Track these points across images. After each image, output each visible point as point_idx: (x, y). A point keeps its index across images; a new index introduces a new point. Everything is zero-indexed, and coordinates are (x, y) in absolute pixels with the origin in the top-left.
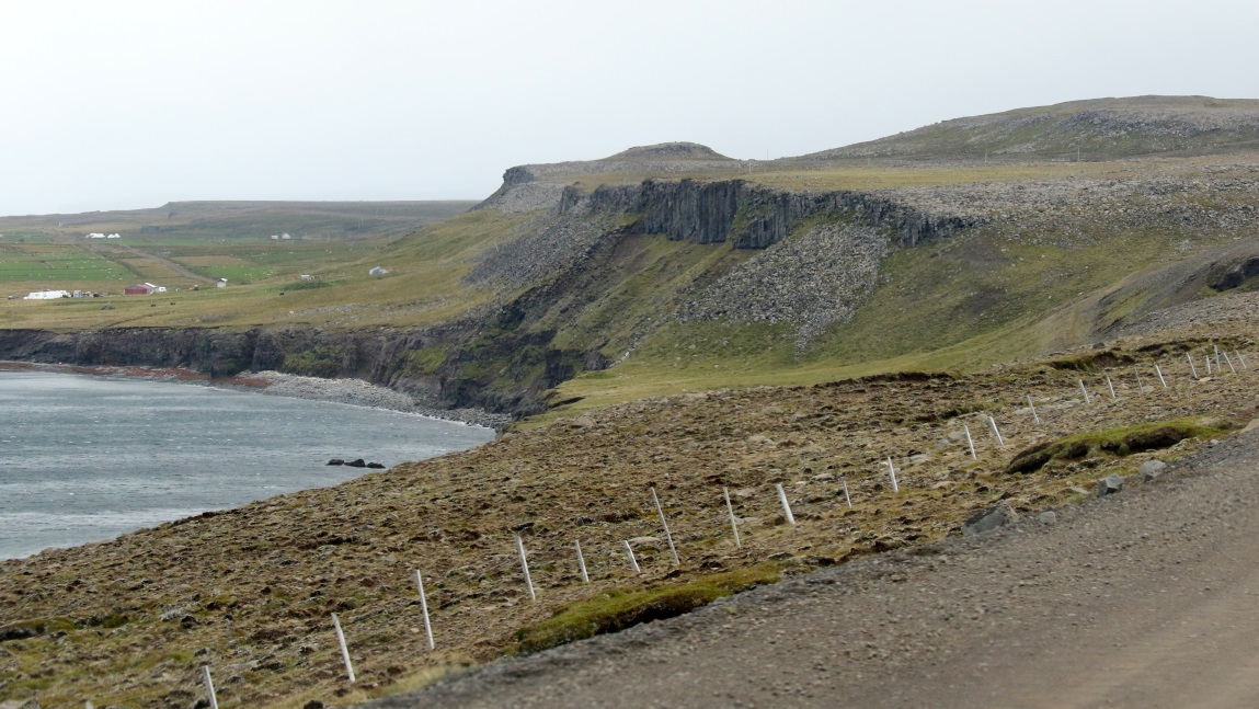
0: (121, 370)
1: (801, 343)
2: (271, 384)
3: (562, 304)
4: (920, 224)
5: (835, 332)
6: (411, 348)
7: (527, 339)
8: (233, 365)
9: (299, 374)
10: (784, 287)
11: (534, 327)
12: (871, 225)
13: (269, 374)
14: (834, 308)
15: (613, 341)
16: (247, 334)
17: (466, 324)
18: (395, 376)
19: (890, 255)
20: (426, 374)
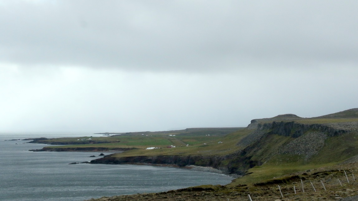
0: (162, 165)
1: (306, 160)
2: (192, 168)
3: (254, 150)
4: (334, 131)
5: (314, 157)
6: (222, 160)
7: (246, 158)
8: (184, 164)
9: (198, 166)
10: (302, 146)
11: (248, 155)
12: (323, 132)
13: (192, 166)
14: (314, 151)
15: (264, 159)
16: (188, 157)
17: (234, 155)
18: (218, 166)
19: (327, 139)
20: (225, 166)
